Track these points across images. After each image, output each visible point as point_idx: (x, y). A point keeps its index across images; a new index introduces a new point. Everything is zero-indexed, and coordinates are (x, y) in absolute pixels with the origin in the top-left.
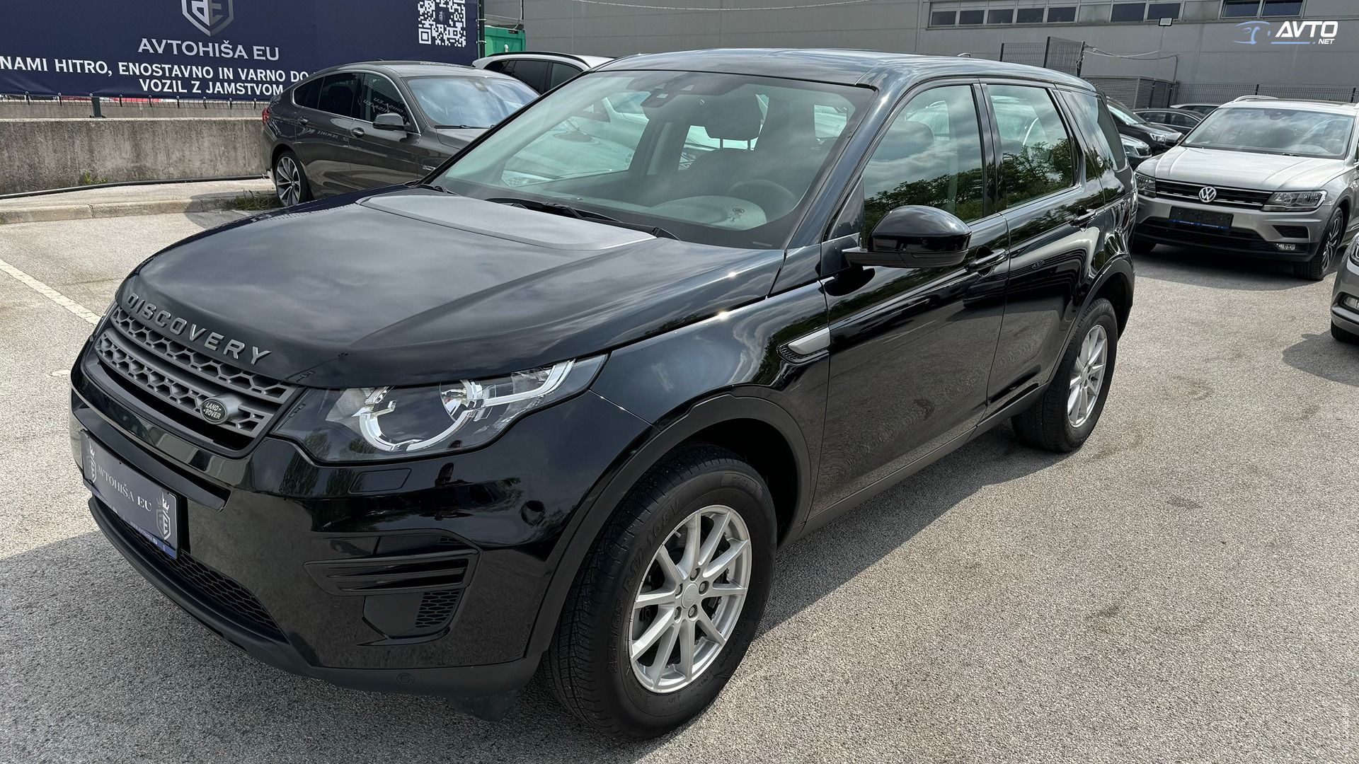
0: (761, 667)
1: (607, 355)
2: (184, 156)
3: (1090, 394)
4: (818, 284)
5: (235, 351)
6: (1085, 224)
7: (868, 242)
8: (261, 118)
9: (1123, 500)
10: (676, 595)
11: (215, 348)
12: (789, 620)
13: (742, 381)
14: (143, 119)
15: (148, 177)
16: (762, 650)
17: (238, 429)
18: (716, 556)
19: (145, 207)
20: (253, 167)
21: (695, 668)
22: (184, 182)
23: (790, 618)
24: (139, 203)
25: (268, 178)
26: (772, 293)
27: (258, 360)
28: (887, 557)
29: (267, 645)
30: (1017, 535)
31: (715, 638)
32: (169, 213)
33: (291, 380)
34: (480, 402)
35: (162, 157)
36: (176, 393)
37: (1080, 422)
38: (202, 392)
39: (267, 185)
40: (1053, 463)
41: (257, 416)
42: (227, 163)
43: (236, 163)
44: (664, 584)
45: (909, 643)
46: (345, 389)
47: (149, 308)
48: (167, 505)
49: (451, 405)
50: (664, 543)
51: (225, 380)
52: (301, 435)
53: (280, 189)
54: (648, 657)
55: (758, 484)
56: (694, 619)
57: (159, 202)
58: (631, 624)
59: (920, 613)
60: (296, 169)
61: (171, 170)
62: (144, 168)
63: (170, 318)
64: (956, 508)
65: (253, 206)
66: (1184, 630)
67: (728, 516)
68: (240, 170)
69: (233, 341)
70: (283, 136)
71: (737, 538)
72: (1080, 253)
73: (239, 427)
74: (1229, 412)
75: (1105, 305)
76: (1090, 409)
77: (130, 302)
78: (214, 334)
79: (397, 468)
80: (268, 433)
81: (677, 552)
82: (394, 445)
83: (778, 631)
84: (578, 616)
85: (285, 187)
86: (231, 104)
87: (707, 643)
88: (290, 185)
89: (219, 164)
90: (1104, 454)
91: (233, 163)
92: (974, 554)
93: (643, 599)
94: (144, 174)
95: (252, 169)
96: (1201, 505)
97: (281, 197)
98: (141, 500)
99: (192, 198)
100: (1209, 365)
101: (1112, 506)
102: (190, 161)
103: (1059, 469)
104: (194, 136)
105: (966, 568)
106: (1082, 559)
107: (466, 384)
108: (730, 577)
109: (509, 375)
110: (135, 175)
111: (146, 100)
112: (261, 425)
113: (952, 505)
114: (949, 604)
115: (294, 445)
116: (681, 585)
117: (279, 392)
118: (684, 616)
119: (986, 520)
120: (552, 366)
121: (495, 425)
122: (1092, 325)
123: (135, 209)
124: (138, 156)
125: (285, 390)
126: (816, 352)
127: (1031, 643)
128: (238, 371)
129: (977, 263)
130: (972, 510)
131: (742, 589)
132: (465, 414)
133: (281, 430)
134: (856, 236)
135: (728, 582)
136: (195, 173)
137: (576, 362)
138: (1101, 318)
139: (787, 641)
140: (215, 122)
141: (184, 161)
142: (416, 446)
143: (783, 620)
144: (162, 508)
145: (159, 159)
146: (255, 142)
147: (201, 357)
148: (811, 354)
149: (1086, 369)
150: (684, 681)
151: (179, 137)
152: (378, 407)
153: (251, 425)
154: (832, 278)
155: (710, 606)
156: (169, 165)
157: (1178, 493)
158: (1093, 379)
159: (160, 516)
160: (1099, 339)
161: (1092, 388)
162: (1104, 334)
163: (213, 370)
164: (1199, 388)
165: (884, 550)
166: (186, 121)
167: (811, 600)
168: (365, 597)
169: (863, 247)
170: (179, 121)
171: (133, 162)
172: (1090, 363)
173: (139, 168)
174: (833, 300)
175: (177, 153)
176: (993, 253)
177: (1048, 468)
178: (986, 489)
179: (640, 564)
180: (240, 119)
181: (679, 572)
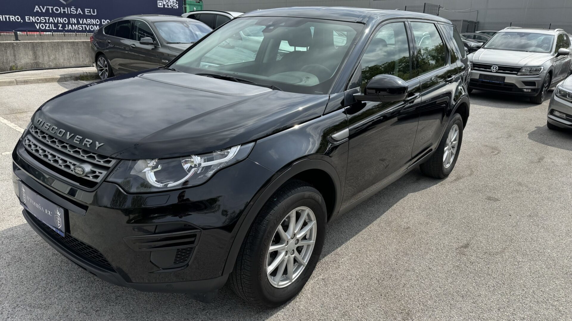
0: (321, 274)
1: (255, 142)
2: (56, 57)
3: (452, 154)
4: (343, 110)
5: (88, 144)
6: (451, 82)
7: (364, 91)
8: (90, 40)
9: (467, 198)
10: (286, 246)
11: (78, 142)
12: (331, 254)
13: (312, 152)
14: (37, 41)
15: (40, 67)
16: (320, 267)
17: (91, 179)
18: (302, 228)
19: (40, 80)
20: (87, 62)
21: (294, 276)
22: (56, 69)
23: (331, 253)
24: (37, 78)
25: (93, 66)
26: (324, 114)
27: (99, 147)
28: (371, 225)
29: (107, 274)
30: (424, 214)
31: (301, 263)
32: (50, 82)
33: (113, 156)
34: (200, 164)
35: (46, 58)
36: (62, 163)
37: (448, 166)
38: (74, 162)
39: (93, 69)
40: (437, 183)
41: (99, 173)
42: (75, 60)
43: (79, 60)
44: (280, 241)
45: (383, 262)
46: (138, 160)
47: (47, 125)
48: (59, 213)
49: (186, 166)
50: (280, 224)
51: (84, 157)
52: (119, 181)
53: (99, 71)
54: (274, 273)
55: (319, 197)
56: (293, 256)
57: (46, 77)
58: (267, 259)
59: (386, 249)
60: (106, 62)
61: (51, 63)
62: (38, 63)
63: (57, 129)
64: (398, 204)
65: (87, 79)
66: (497, 253)
67: (307, 211)
68: (81, 63)
69: (87, 139)
70: (100, 48)
71: (310, 220)
72: (449, 94)
73: (91, 178)
74: (508, 160)
75: (458, 116)
76: (452, 160)
77: (38, 122)
78: (77, 136)
79: (162, 195)
80: (105, 180)
81: (286, 228)
82: (162, 184)
83: (327, 259)
84: (244, 257)
85: (101, 70)
86: (76, 34)
87: (298, 265)
88: (104, 69)
89: (71, 60)
90: (458, 178)
91: (78, 60)
92: (407, 223)
93: (272, 248)
94: (38, 65)
95: (86, 63)
96: (499, 199)
97: (100, 74)
98: (47, 211)
99: (60, 75)
100: (498, 140)
101: (463, 201)
102: (59, 59)
103: (440, 186)
104: (60, 48)
105: (404, 229)
106: (452, 224)
107: (193, 157)
108: (307, 237)
109: (212, 152)
110: (35, 66)
111: (38, 33)
112: (101, 177)
113: (396, 202)
114: (398, 245)
115: (117, 185)
116: (288, 242)
117: (109, 162)
118: (289, 255)
119: (411, 208)
120: (231, 148)
121: (206, 175)
122: (453, 125)
123: (35, 81)
124: (36, 58)
125: (111, 161)
126: (343, 139)
127: (434, 260)
128: (90, 153)
129: (408, 99)
130: (405, 204)
131: (313, 242)
132: (193, 170)
133: (110, 179)
134: (358, 88)
135: (306, 239)
136: (61, 65)
137: (241, 146)
138: (457, 122)
139: (331, 263)
140: (69, 42)
141: (56, 59)
142: (172, 184)
143: (329, 254)
144: (57, 214)
145: (45, 59)
146: (87, 51)
147: (72, 147)
148: (341, 140)
149: (450, 143)
150: (289, 282)
151: (54, 49)
152: (154, 168)
153: (97, 177)
154: (349, 107)
155: (299, 250)
156: (50, 61)
157: (490, 195)
158: (453, 147)
159: (56, 218)
160: (456, 130)
161: (453, 151)
162: (457, 128)
163: (78, 152)
164: (495, 150)
165: (369, 222)
166: (56, 42)
167: (340, 245)
168: (151, 252)
169: (362, 93)
170: (53, 42)
171: (33, 60)
172: (452, 141)
173: (36, 63)
174: (349, 116)
175: (53, 56)
176: (415, 95)
177: (435, 185)
178: (410, 195)
179: (271, 233)
180: (80, 41)
181: (287, 235)
